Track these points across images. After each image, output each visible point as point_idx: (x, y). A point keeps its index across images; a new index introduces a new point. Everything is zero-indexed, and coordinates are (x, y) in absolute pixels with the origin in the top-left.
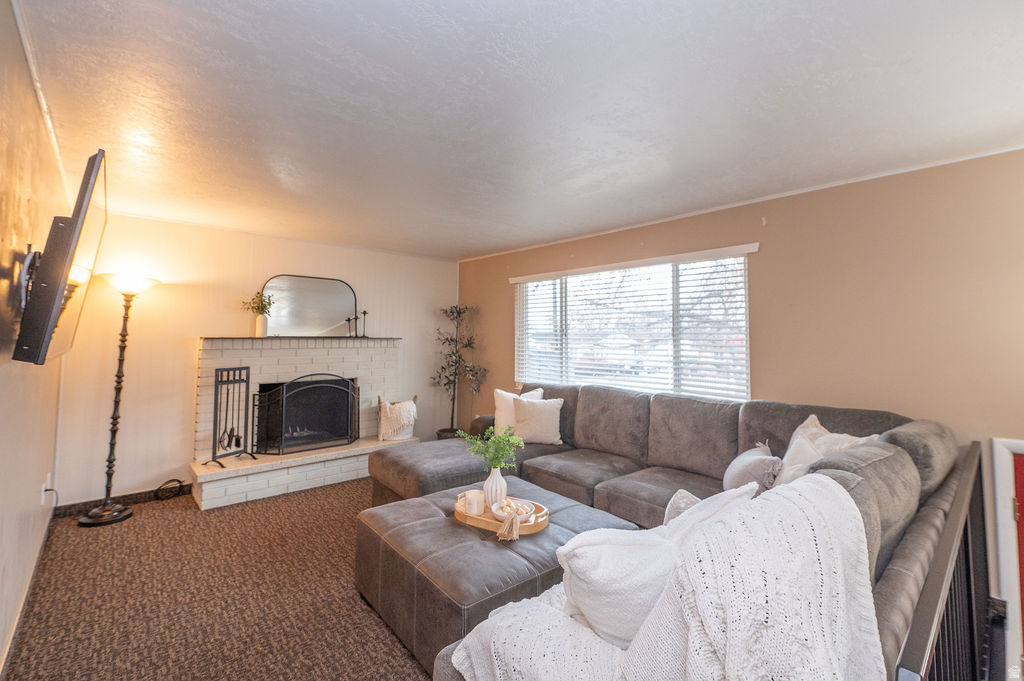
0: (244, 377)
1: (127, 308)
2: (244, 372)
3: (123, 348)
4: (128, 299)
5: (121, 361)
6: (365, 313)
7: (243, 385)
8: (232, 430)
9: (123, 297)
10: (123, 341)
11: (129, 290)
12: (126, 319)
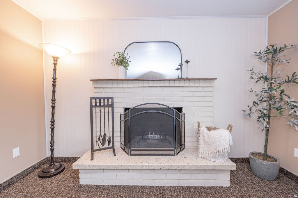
0: (110, 103)
1: (55, 64)
2: (110, 101)
3: (54, 86)
4: (55, 60)
5: (54, 92)
6: (187, 62)
7: (110, 109)
8: (105, 134)
9: (53, 59)
10: (54, 82)
11: (56, 55)
12: (55, 70)
